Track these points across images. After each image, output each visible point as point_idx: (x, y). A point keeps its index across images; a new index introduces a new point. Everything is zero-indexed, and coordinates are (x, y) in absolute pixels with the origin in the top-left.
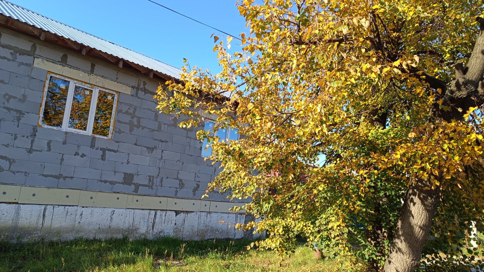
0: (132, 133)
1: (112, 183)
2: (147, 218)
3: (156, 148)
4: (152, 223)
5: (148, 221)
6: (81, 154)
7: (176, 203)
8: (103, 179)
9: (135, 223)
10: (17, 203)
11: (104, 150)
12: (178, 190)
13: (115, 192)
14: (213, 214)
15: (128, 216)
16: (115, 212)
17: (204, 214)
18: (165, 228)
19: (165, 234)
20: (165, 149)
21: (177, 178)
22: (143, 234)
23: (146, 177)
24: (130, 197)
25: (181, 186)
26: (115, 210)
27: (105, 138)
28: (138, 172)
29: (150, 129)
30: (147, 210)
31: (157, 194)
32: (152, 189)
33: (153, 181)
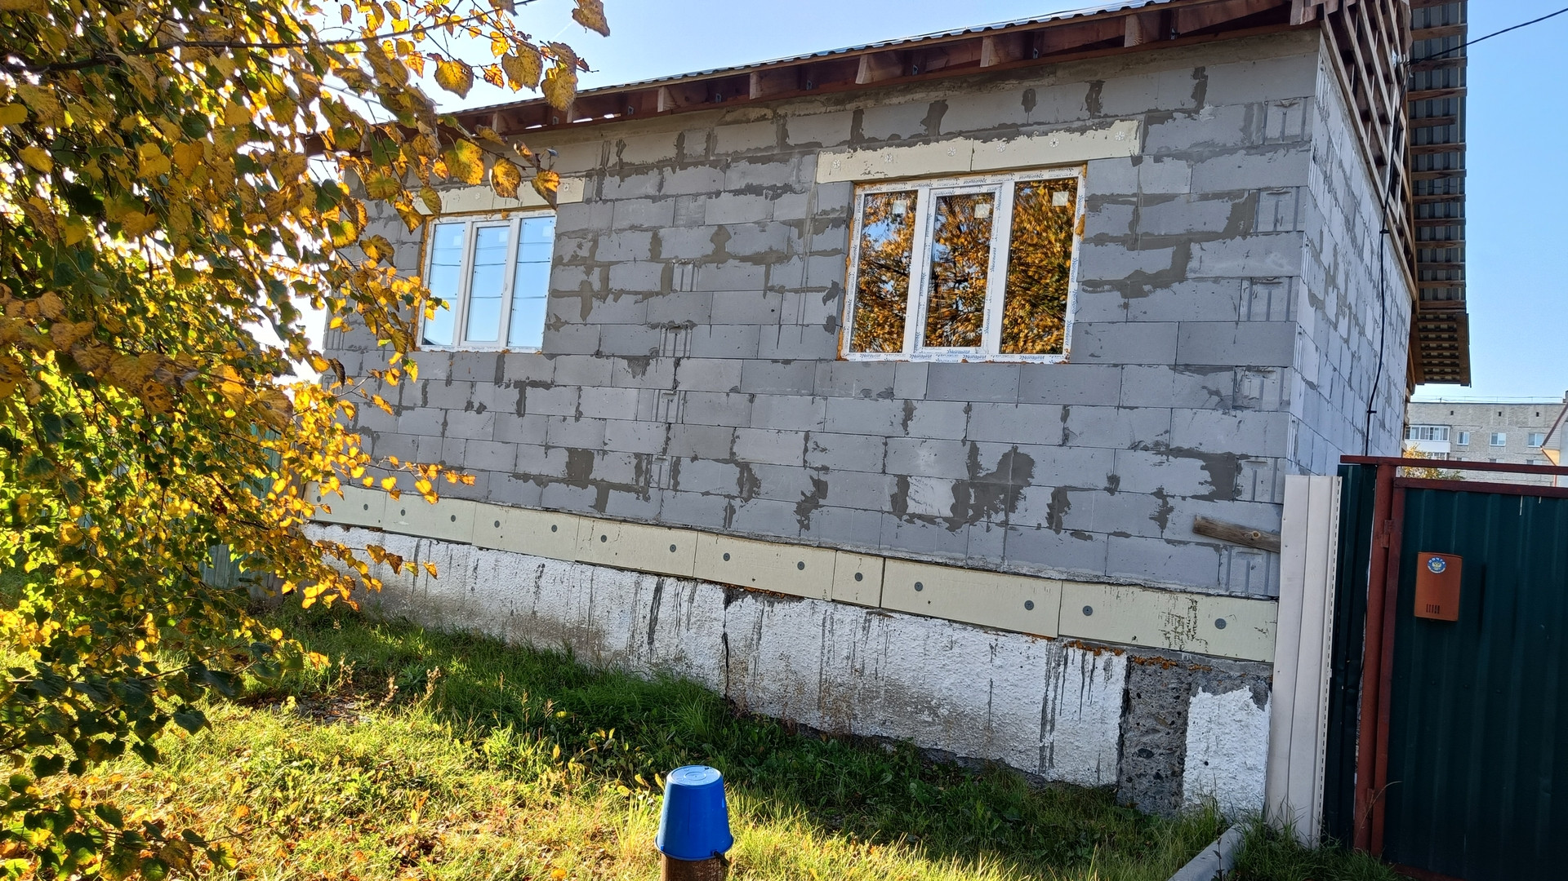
0: (589, 320)
1: (542, 481)
2: (629, 599)
3: (655, 354)
4: (647, 621)
5: (634, 611)
6: (476, 405)
7: (727, 557)
8: (521, 470)
9: (597, 613)
11: (521, 386)
12: (737, 503)
13: (547, 510)
14: (897, 623)
15: (577, 588)
16: (545, 570)
17: (849, 615)
18: (693, 648)
20: (687, 355)
21: (732, 459)
22: (617, 654)
23: (627, 460)
24: (586, 523)
25: (746, 489)
26: (548, 563)
28: (605, 444)
29: (636, 293)
30: (633, 570)
31: (664, 518)
32: (647, 499)
33: (648, 471)
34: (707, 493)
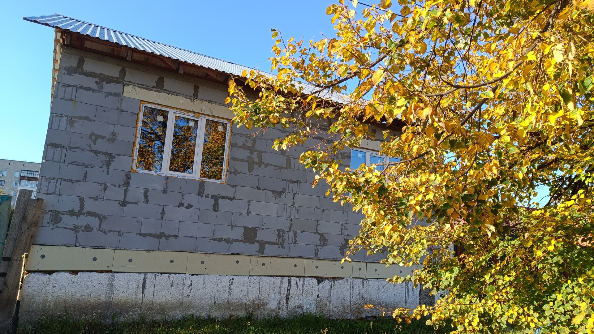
0: (252, 173)
1: (229, 241)
2: (277, 288)
3: (284, 191)
4: (285, 295)
5: (280, 292)
6: (186, 205)
7: (317, 267)
8: (217, 236)
9: (262, 296)
10: (110, 272)
11: (216, 198)
12: (319, 248)
13: (233, 254)
14: (371, 282)
15: (252, 286)
16: (234, 281)
17: (358, 281)
18: (304, 302)
19: (305, 311)
20: (298, 193)
21: (317, 232)
22: (273, 311)
23: (274, 232)
24: (254, 259)
25: (322, 242)
26: (235, 278)
27: (217, 181)
28: (263, 225)
29: (275, 166)
30: (277, 276)
31: (292, 254)
32: (283, 247)
33: (283, 236)
34: (308, 244)
